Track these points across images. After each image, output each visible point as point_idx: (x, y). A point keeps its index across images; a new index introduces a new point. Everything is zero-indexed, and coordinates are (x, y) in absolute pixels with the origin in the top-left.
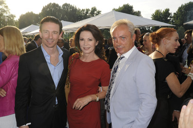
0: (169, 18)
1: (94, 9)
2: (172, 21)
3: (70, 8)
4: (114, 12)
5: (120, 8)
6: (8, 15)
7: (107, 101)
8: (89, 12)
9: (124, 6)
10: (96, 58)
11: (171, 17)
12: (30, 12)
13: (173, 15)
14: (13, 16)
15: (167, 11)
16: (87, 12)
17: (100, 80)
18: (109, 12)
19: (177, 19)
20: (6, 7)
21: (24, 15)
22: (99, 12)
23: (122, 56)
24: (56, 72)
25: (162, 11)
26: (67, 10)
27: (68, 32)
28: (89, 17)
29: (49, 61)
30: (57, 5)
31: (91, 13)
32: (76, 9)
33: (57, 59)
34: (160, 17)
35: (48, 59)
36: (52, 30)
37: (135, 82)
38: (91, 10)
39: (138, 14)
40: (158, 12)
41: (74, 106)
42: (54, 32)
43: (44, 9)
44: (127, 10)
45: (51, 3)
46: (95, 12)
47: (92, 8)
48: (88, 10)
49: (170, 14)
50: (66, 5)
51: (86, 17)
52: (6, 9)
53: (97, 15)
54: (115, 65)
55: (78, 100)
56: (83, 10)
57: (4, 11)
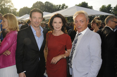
0: (110, 10)
1: (64, 5)
2: (113, 12)
3: (50, 4)
4: (76, 7)
5: (80, 4)
6: (13, 8)
7: (70, 61)
8: (61, 7)
9: (82, 3)
10: (62, 33)
11: (112, 10)
12: (26, 7)
13: (113, 8)
14: (16, 9)
15: (110, 5)
16: (59, 7)
17: (65, 46)
18: (73, 7)
19: (116, 11)
20: (12, 4)
21: (22, 9)
22: (67, 7)
23: (80, 33)
24: (39, 41)
25: (106, 6)
26: (48, 5)
27: (48, 18)
28: (61, 10)
29: (36, 35)
30: (42, 3)
31: (62, 7)
32: (53, 5)
33: (40, 33)
34: (105, 9)
35: (35, 33)
36: (38, 17)
37: (89, 49)
38: (62, 5)
39: (91, 8)
40: (103, 7)
41: (51, 62)
42: (39, 18)
43: (34, 5)
44: (84, 5)
45: (38, 2)
46: (65, 7)
47: (63, 5)
48: (60, 6)
49: (111, 8)
50: (47, 2)
51: (59, 10)
52: (12, 5)
53: (65, 8)
54: (75, 39)
55: (54, 58)
56: (57, 6)
57: (11, 6)
